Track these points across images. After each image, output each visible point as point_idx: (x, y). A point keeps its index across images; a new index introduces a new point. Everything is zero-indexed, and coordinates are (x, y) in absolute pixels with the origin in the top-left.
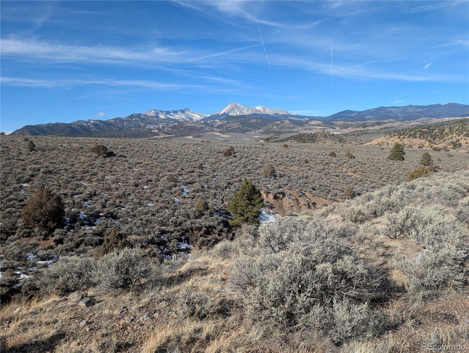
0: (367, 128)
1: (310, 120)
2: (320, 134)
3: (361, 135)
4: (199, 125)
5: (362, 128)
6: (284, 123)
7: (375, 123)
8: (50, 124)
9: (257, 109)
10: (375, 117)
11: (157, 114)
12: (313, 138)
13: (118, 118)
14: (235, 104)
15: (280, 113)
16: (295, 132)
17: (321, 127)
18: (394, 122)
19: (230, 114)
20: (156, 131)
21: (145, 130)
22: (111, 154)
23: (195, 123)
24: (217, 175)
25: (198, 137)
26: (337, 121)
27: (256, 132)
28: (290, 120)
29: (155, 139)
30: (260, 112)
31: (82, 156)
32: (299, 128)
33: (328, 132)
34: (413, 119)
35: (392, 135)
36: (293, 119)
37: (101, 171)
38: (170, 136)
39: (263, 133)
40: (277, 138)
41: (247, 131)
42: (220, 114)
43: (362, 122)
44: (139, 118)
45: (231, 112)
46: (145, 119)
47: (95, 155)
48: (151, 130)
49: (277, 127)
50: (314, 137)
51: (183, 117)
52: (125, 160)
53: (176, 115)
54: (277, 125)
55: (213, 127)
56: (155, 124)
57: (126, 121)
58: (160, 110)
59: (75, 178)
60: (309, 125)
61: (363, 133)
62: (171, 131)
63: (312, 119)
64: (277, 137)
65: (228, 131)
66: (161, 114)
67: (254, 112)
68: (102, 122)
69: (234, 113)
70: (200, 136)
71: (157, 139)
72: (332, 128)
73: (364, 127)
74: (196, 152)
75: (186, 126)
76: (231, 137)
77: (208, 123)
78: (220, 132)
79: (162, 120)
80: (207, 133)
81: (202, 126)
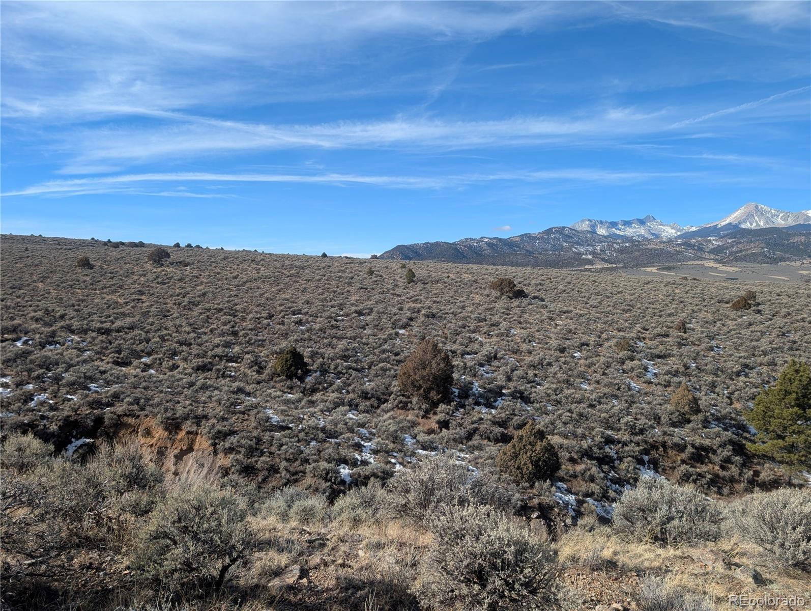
4: (674, 247)
11: (593, 226)
13: (526, 235)
14: (757, 207)
19: (743, 226)
20: (590, 257)
21: (570, 254)
22: (520, 294)
23: (664, 242)
24: (717, 347)
25: (668, 269)
29: (586, 270)
31: (477, 293)
37: (504, 320)
38: (614, 266)
41: (782, 259)
42: (719, 226)
44: (561, 233)
45: (744, 221)
46: (571, 235)
47: (495, 293)
48: (580, 254)
51: (642, 231)
52: (543, 305)
53: (628, 228)
55: (702, 250)
56: (588, 245)
57: (538, 239)
58: (599, 219)
59: (467, 328)
62: (617, 257)
65: (737, 259)
66: (600, 227)
67: (802, 222)
68: (500, 240)
69: (751, 225)
70: (674, 268)
71: (589, 270)
74: (671, 298)
75: (646, 249)
76: (741, 272)
77: (693, 243)
78: (716, 260)
79: (601, 237)
80: (689, 263)
81: (678, 249)
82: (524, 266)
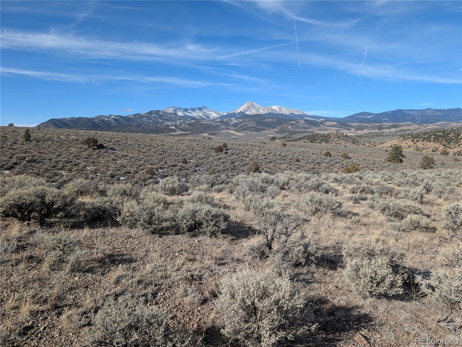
0: (382, 130)
1: (326, 121)
2: (333, 135)
3: (376, 137)
4: (215, 123)
5: (378, 130)
6: (299, 123)
7: (391, 125)
8: (73, 118)
9: (273, 108)
10: (392, 119)
11: (175, 110)
12: (326, 139)
13: (137, 114)
14: (252, 104)
15: (296, 113)
16: (310, 132)
17: (336, 128)
18: (411, 125)
19: (246, 113)
20: (174, 128)
21: (162, 126)
22: (101, 147)
23: (211, 120)
24: (199, 170)
25: (213, 134)
26: (352, 122)
27: (270, 131)
28: (305, 121)
29: (171, 135)
30: (276, 112)
31: (73, 147)
32: (314, 128)
33: (341, 133)
34: (432, 123)
35: (406, 138)
36: (308, 119)
37: (84, 161)
38: (187, 133)
39: (277, 132)
40: (290, 138)
41: (262, 129)
42: (236, 113)
43: (378, 124)
44: (157, 114)
45: (247, 111)
46: (163, 115)
47: (86, 146)
48: (168, 126)
49: (292, 127)
50: (328, 138)
51: (201, 114)
52: (113, 152)
53: (193, 112)
54: (292, 125)
55: (229, 125)
56: (173, 121)
57: (145, 117)
58: (178, 107)
59: (56, 167)
60: (324, 125)
61: (378, 135)
62: (188, 128)
63: (328, 119)
64: (290, 136)
65: (243, 130)
66: (179, 111)
67: (270, 112)
68: (122, 117)
69: (250, 112)
70: (215, 134)
71: (173, 135)
72: (347, 129)
73: (380, 129)
74: (188, 147)
75: (202, 124)
76: (245, 136)
77: (224, 121)
78: (235, 130)
79: (179, 117)
80: (223, 131)
81: (217, 124)
82: (137, 132)
